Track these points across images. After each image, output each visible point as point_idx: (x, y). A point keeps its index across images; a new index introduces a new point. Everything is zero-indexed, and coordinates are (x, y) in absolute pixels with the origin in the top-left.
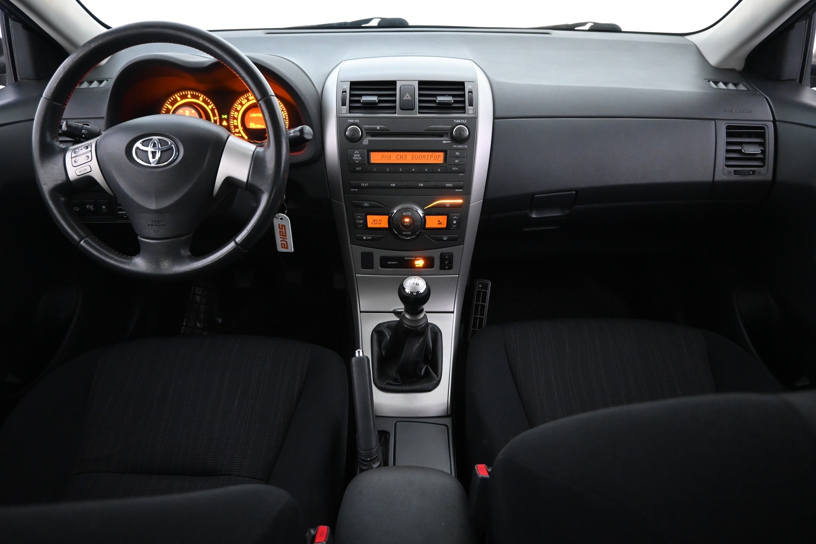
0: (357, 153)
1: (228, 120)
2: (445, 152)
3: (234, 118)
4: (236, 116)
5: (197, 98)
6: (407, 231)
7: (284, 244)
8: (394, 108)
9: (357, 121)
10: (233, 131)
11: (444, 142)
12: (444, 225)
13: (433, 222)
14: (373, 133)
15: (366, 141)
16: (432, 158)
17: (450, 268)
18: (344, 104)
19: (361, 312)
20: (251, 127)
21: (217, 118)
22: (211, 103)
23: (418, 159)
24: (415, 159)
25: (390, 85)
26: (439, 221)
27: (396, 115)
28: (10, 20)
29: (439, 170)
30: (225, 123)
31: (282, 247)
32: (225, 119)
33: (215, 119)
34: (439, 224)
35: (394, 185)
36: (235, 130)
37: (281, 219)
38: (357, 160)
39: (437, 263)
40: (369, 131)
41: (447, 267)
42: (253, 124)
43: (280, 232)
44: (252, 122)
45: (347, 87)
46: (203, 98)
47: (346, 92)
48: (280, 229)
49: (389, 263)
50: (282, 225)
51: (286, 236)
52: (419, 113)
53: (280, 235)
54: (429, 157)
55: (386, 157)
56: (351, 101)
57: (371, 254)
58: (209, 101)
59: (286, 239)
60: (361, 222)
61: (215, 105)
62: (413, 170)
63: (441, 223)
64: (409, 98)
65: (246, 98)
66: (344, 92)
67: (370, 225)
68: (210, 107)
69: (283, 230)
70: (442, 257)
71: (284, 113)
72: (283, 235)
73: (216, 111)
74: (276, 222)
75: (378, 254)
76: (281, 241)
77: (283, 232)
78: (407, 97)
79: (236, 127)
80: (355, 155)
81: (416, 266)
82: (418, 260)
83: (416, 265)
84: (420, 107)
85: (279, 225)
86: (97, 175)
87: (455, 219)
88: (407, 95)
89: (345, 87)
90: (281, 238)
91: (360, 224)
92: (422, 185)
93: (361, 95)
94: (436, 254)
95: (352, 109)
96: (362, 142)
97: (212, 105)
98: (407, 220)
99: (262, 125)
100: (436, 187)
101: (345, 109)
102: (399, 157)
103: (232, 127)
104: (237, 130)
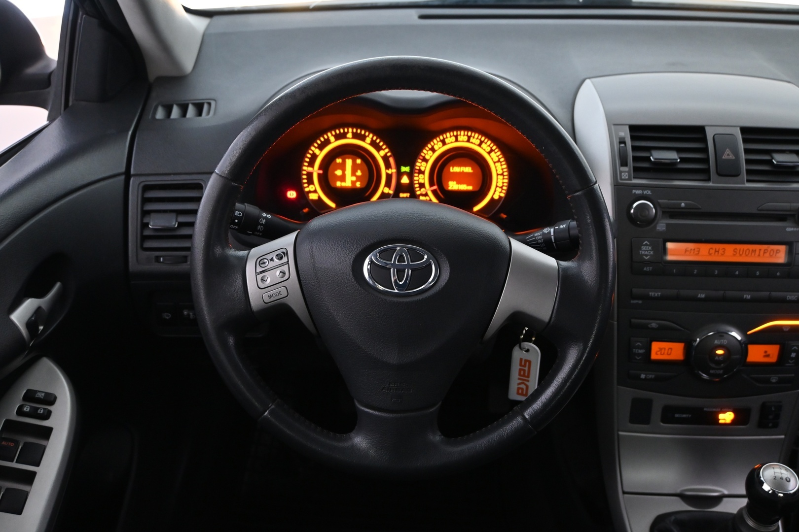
0: (646, 245)
1: (410, 175)
2: (789, 244)
3: (421, 172)
4: (423, 169)
5: (363, 138)
6: (717, 369)
7: (522, 389)
8: (707, 171)
9: (648, 192)
10: (418, 193)
11: (789, 229)
12: (773, 359)
13: (757, 354)
14: (673, 213)
15: (661, 226)
16: (767, 255)
17: (776, 426)
18: (624, 163)
19: (624, 493)
20: (450, 188)
21: (393, 171)
22: (384, 147)
23: (744, 255)
24: (738, 255)
25: (696, 133)
26: (766, 352)
27: (710, 184)
28: (81, 13)
29: (778, 274)
30: (405, 180)
31: (518, 393)
32: (405, 173)
33: (389, 172)
34: (765, 356)
35: (703, 296)
36: (420, 190)
37: (527, 351)
38: (646, 255)
39: (755, 417)
40: (668, 210)
41: (770, 425)
42: (455, 183)
43: (520, 370)
44: (453, 180)
45: (625, 133)
46: (372, 138)
47: (624, 143)
48: (521, 365)
49: (677, 416)
50: (526, 361)
51: (528, 376)
52: (748, 181)
53: (520, 375)
54: (762, 252)
55: (692, 252)
56: (635, 159)
57: (649, 403)
58: (381, 144)
59: (528, 381)
60: (641, 351)
61: (391, 150)
62: (737, 273)
63: (768, 356)
64: (732, 157)
65: (441, 141)
66: (622, 142)
67: (654, 356)
68: (382, 153)
69: (526, 369)
70: (764, 408)
71: (501, 165)
72: (524, 376)
73: (391, 160)
74: (517, 354)
75: (660, 401)
76: (519, 384)
77: (524, 371)
78: (728, 155)
79: (422, 186)
80: (644, 248)
81: (721, 421)
82: (724, 412)
83: (719, 420)
84: (749, 172)
85: (521, 360)
86: (296, 303)
87: (795, 351)
88: (728, 151)
89: (622, 134)
90: (519, 379)
91: (639, 355)
92: (749, 297)
93: (649, 149)
94: (754, 402)
95: (638, 171)
96: (655, 227)
97: (387, 150)
98: (720, 352)
99: (468, 185)
100: (770, 300)
101: (625, 172)
102: (712, 251)
103: (417, 186)
104: (423, 191)
